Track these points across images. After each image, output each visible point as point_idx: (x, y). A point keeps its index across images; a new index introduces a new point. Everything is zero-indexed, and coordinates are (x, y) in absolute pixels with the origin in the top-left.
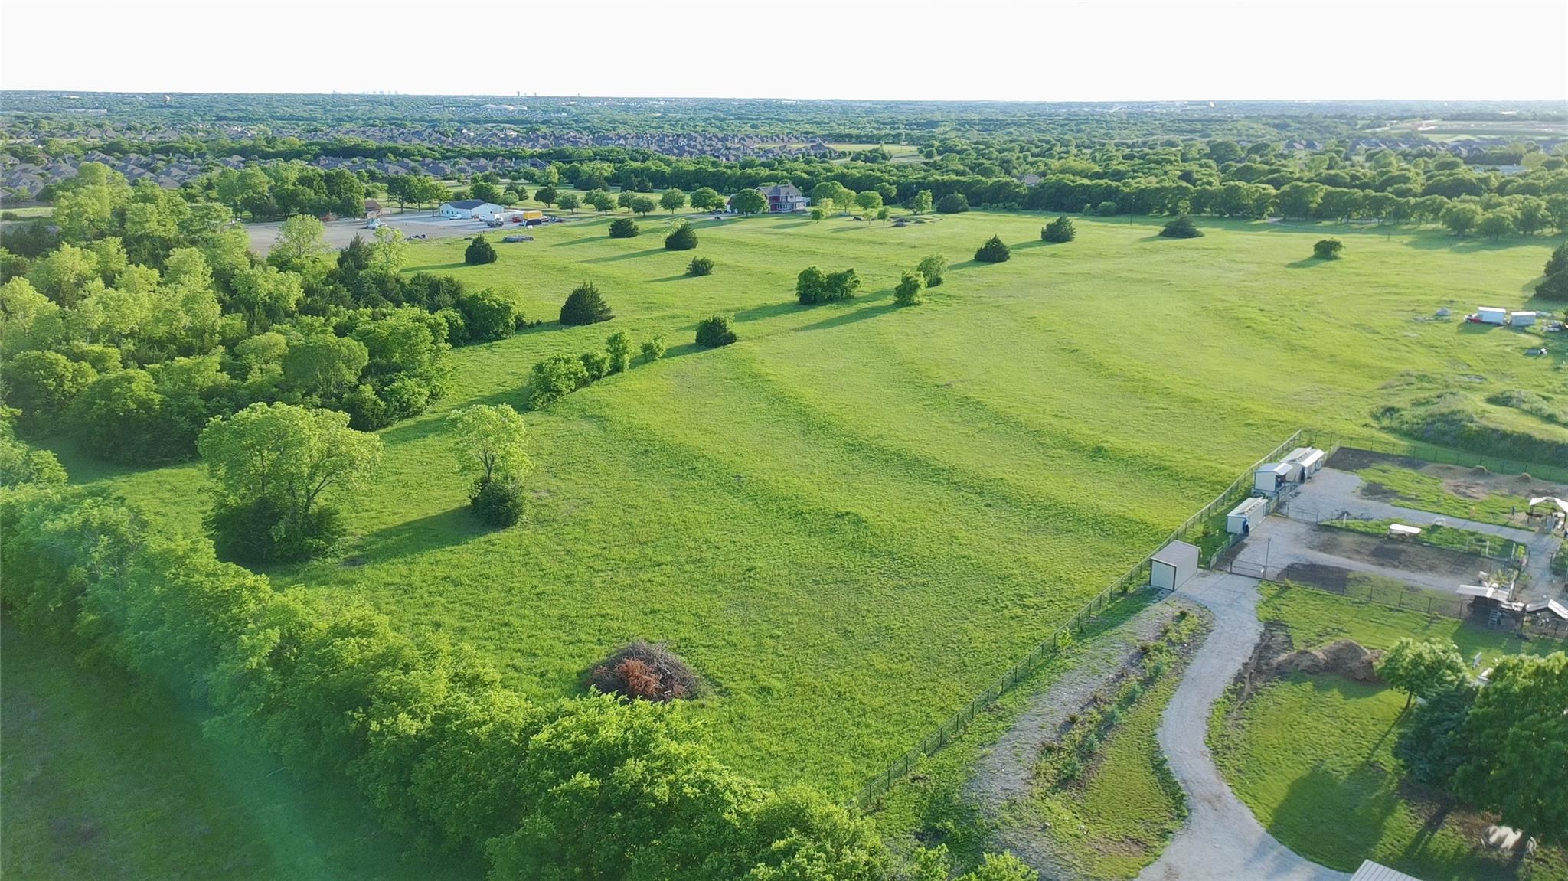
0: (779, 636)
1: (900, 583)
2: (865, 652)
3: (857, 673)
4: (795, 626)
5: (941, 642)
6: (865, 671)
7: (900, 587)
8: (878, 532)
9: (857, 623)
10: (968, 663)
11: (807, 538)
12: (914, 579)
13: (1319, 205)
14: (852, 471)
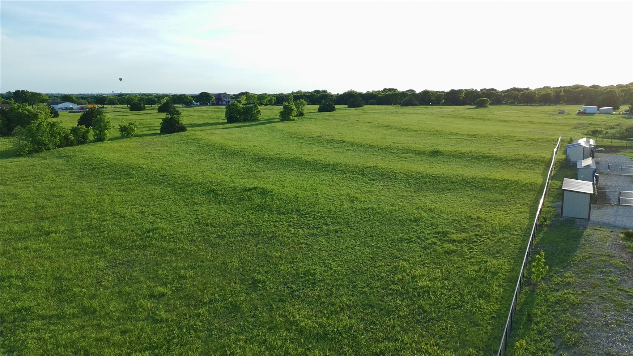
0: (162, 295)
1: (312, 231)
2: (281, 305)
3: (272, 338)
4: (188, 281)
5: (378, 284)
6: (284, 332)
7: (312, 235)
8: (284, 197)
9: (267, 272)
10: (427, 308)
11: (217, 206)
12: (325, 227)
13: (464, 98)
14: (258, 170)
